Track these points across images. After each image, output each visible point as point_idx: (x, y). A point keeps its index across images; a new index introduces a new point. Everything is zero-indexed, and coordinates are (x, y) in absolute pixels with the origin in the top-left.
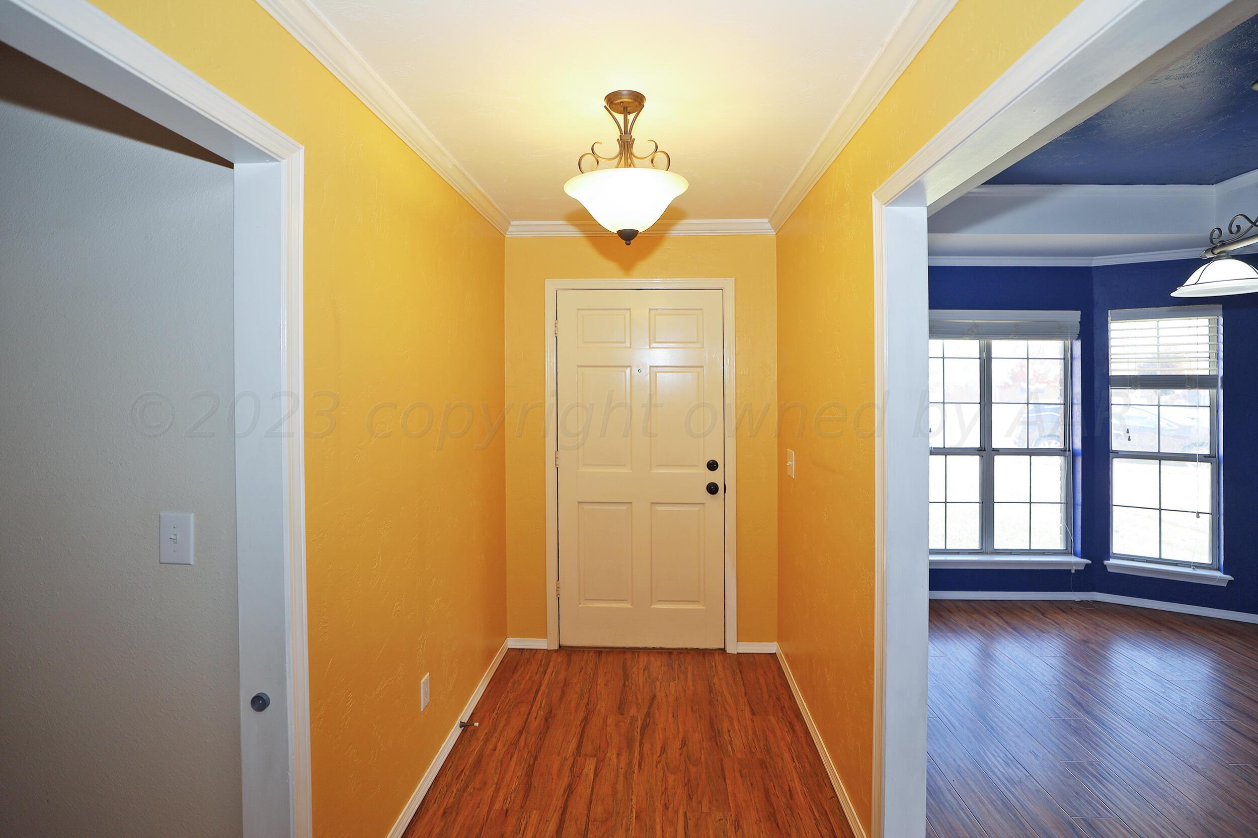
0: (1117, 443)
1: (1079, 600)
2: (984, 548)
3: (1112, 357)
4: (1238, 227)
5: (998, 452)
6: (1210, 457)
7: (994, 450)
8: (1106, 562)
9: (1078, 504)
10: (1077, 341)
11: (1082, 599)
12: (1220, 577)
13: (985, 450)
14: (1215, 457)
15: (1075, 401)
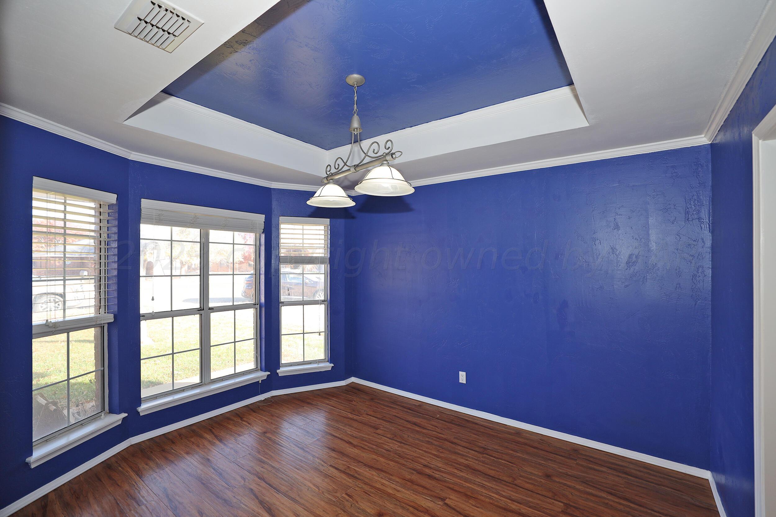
0: (283, 298)
1: (264, 399)
2: (203, 381)
3: (281, 245)
4: (338, 165)
5: (212, 310)
6: (324, 301)
7: (210, 309)
8: (278, 371)
9: (263, 338)
10: (263, 234)
11: (266, 398)
12: (328, 366)
13: (203, 310)
14: (326, 301)
15: (261, 272)
